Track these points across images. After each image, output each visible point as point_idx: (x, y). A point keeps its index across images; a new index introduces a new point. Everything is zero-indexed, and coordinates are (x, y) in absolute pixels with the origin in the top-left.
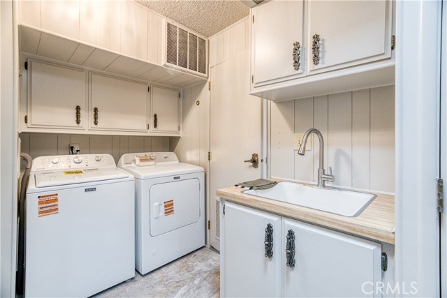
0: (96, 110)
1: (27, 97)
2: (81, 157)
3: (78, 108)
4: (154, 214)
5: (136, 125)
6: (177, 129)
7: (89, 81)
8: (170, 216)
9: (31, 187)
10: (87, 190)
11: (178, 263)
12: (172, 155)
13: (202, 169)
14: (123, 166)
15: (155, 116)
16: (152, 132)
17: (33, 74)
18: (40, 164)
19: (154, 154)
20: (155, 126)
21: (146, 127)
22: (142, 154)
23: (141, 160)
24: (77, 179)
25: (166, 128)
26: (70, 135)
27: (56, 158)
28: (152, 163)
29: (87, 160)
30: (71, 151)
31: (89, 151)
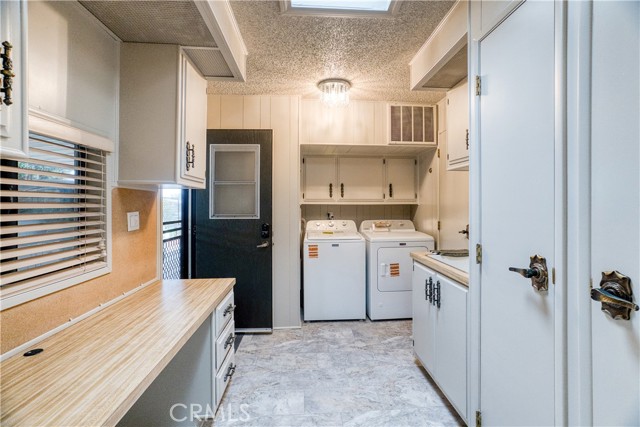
0: (342, 185)
1: (304, 182)
2: (333, 222)
3: (331, 185)
4: (381, 273)
5: (372, 196)
6: (413, 197)
7: (337, 163)
8: (396, 278)
9: (306, 239)
10: (333, 245)
11: (403, 322)
12: (408, 222)
13: (432, 238)
14: (363, 231)
15: (391, 185)
16: (388, 201)
17: (307, 165)
18: (311, 225)
19: (389, 222)
20: (391, 195)
21: (381, 197)
22: (378, 222)
23: (376, 226)
24: (327, 237)
25: (402, 197)
26: (328, 205)
27: (318, 222)
28: (387, 229)
29: (337, 224)
30: (328, 217)
31: (340, 217)
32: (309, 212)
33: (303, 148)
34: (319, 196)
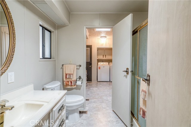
3: (103, 55)
7: (105, 50)
9: (98, 66)
10: (103, 67)
14: (109, 64)
17: (98, 51)
24: (102, 65)
30: (103, 62)
31: (105, 62)
32: (99, 61)
33: (97, 48)
34: (101, 57)
